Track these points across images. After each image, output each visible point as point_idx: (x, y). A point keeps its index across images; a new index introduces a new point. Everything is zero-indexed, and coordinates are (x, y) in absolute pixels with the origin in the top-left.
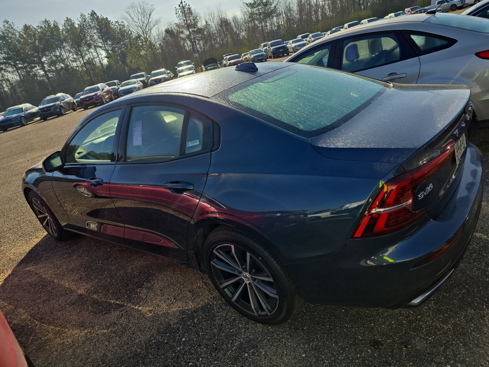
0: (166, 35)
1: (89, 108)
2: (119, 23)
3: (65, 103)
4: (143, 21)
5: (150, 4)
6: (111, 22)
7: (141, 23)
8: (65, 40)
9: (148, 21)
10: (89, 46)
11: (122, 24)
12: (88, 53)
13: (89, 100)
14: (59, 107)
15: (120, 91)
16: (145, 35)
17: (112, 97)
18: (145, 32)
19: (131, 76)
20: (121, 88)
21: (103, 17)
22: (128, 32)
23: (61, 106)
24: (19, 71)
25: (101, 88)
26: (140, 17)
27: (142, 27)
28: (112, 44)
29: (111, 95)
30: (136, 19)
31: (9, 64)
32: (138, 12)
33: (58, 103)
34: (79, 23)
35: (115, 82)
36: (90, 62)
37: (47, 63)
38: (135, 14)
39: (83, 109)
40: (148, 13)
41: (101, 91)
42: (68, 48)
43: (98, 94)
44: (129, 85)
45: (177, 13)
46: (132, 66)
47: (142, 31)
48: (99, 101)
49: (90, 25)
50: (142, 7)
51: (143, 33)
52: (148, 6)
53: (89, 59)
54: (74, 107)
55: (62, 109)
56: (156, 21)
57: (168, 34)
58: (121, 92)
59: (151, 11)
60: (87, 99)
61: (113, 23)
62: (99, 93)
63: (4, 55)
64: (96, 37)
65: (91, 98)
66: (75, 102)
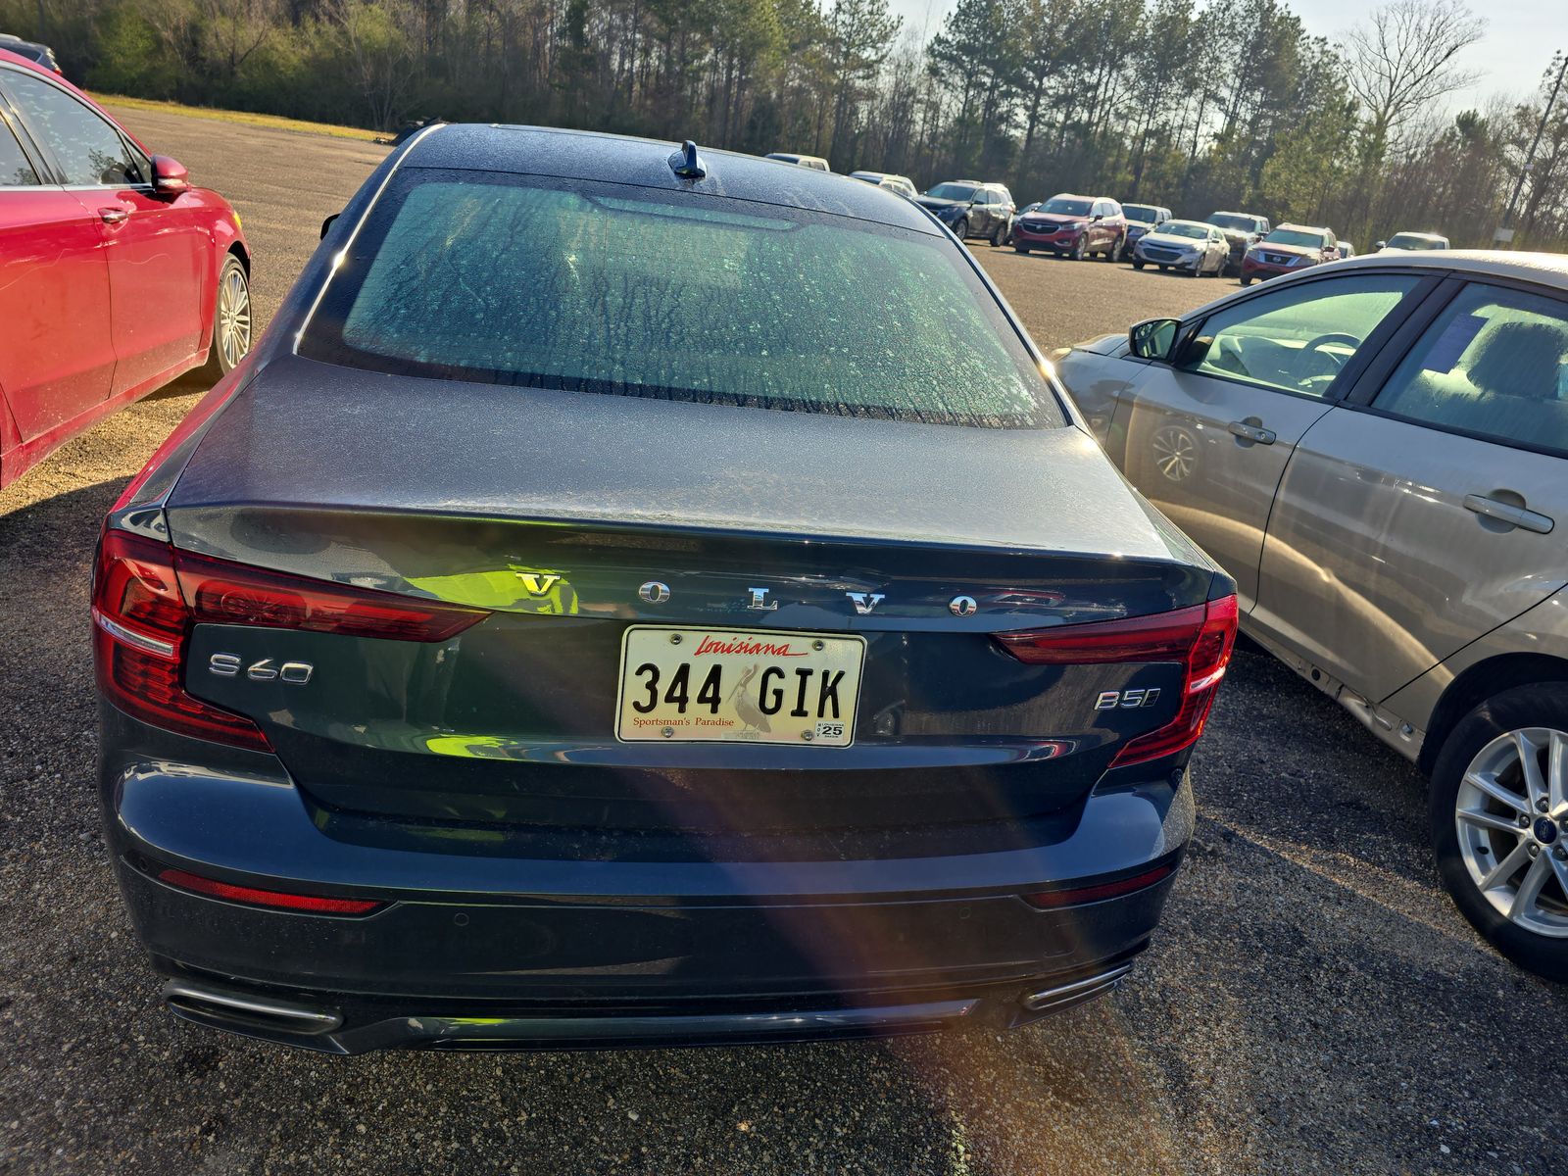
0: (1453, 134)
1: (1031, 252)
2: (1326, 48)
3: (980, 212)
4: (1414, 63)
5: (1475, 16)
6: (1304, 35)
7: (1401, 70)
8: (1136, 48)
9: (1432, 66)
10: (1191, 86)
11: (1334, 51)
12: (1174, 106)
13: (1042, 231)
14: (957, 217)
15: (1141, 243)
16: (1391, 110)
17: (1113, 249)
18: (1395, 101)
19: (1217, 213)
20: (1154, 236)
21: (1289, 13)
22: (1336, 82)
23: (965, 217)
24: (971, 93)
25: (1095, 212)
26: (1412, 49)
27: (1396, 83)
28: (1263, 105)
29: (1114, 243)
30: (1393, 52)
31: (960, 65)
32: (1419, 29)
33: (965, 204)
34: (1207, 10)
35: (1155, 212)
36: (1161, 134)
37: (1050, 97)
38: (1403, 34)
39: (1014, 250)
40: (1452, 43)
41: (1092, 219)
42: (1130, 72)
43: (1076, 226)
44: (1186, 235)
45: (1550, 72)
46: (1268, 190)
47: (1387, 96)
48: (1067, 244)
49: (1232, 26)
50: (1441, 18)
51: (1390, 100)
52: (1465, 20)
53: (1166, 124)
54: (997, 233)
55: (962, 225)
56: (1461, 76)
57: (1463, 130)
58: (1142, 247)
59: (1467, 39)
60: (1039, 227)
61: (1306, 41)
62: (1081, 222)
63: (964, 37)
64: (1227, 67)
65: (1049, 227)
66: (1011, 221)
